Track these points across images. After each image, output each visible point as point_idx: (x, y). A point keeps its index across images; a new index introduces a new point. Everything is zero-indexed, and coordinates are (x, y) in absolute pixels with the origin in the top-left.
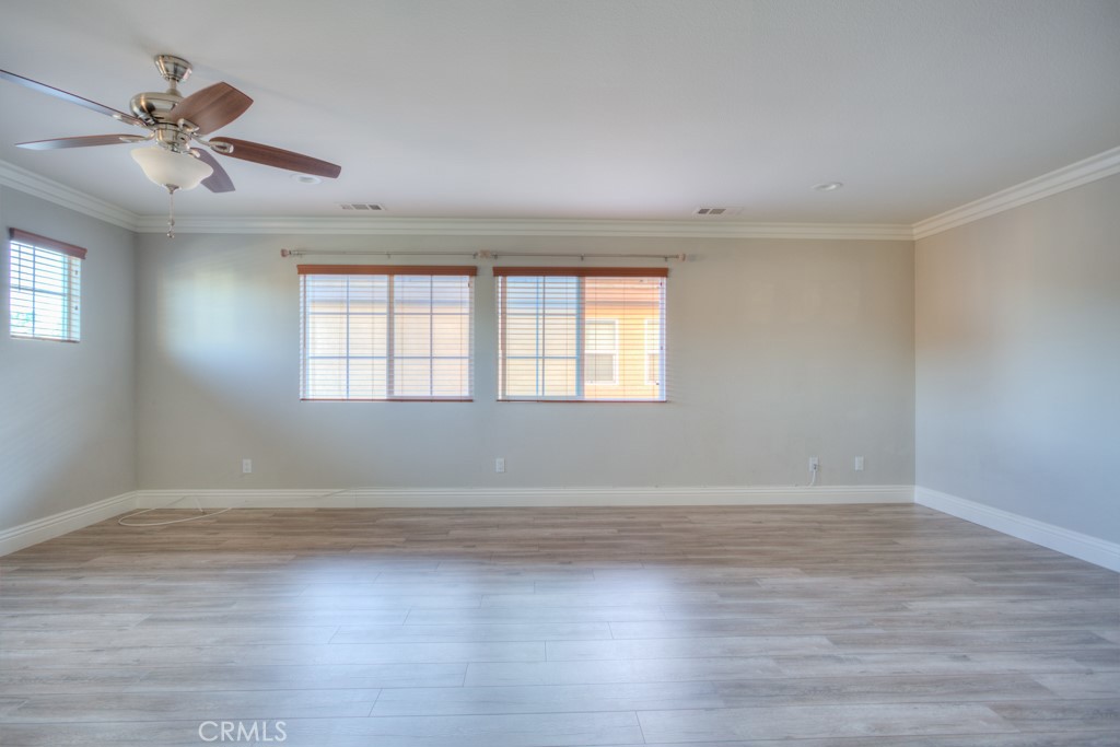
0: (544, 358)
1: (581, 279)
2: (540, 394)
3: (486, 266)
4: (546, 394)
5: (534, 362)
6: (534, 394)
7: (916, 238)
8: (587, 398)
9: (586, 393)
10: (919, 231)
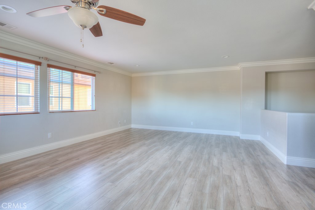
0: (62, 97)
1: (73, 73)
2: (61, 109)
3: (45, 63)
4: (63, 109)
5: (58, 99)
6: (58, 109)
7: (132, 76)
8: (75, 110)
9: (75, 109)
10: (133, 75)
